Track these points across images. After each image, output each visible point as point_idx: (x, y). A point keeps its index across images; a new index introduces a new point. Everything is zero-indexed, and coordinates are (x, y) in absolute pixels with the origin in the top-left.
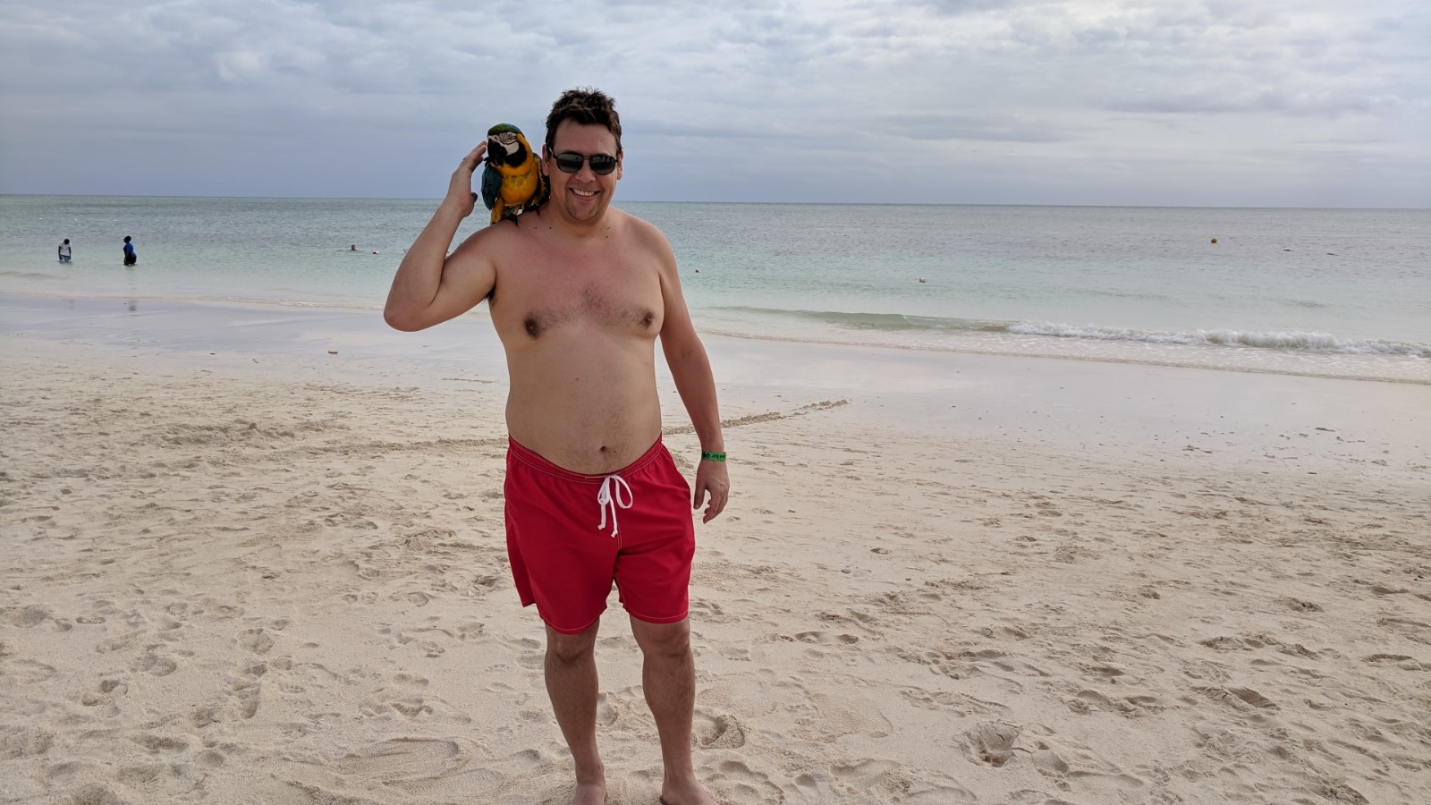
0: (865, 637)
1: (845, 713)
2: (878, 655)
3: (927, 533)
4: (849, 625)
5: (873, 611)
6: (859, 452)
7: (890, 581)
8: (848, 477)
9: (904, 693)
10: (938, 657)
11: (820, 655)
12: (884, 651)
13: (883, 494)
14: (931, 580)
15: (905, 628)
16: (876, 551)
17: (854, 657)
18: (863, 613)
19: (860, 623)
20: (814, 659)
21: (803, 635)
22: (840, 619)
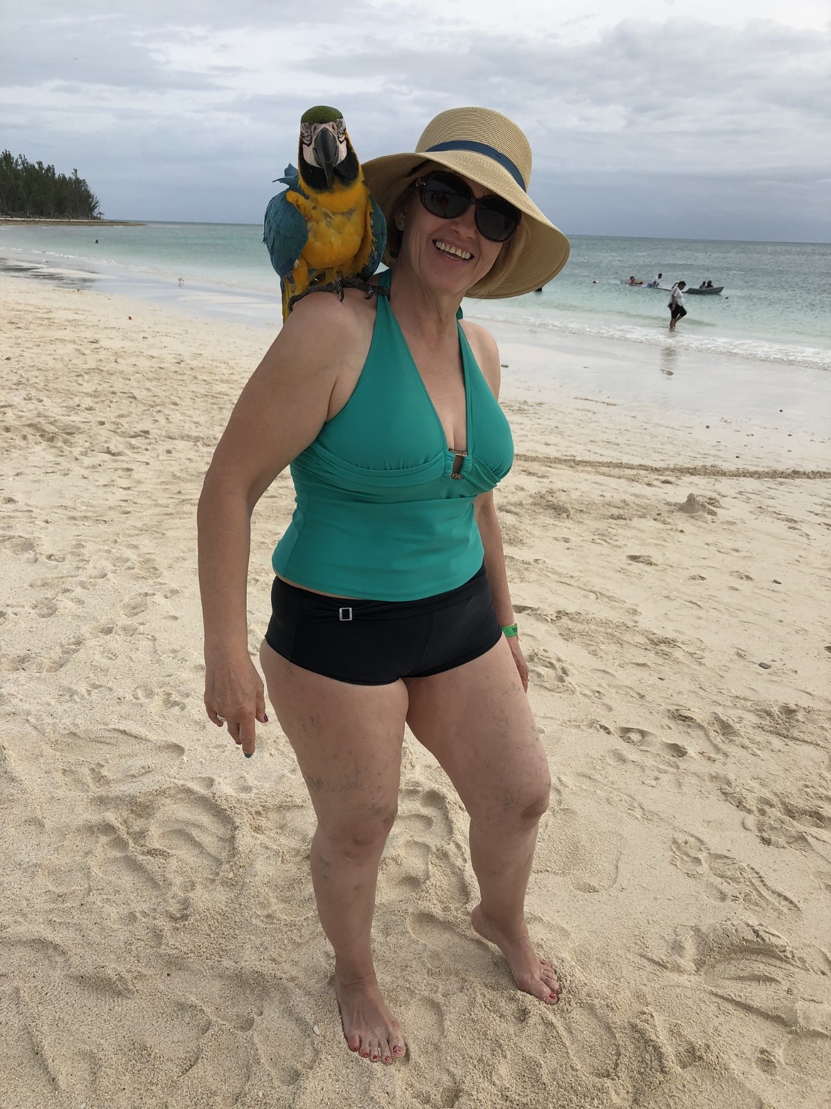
0: (700, 753)
2: (695, 781)
4: (694, 733)
5: (746, 723)
7: (811, 691)
10: (772, 806)
12: (707, 778)
15: (766, 754)
18: (731, 722)
19: (712, 734)
20: (612, 763)
21: (628, 730)
22: (693, 722)
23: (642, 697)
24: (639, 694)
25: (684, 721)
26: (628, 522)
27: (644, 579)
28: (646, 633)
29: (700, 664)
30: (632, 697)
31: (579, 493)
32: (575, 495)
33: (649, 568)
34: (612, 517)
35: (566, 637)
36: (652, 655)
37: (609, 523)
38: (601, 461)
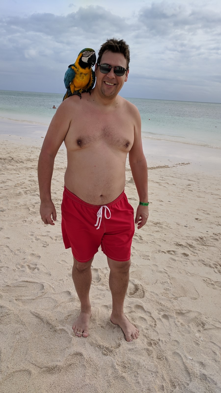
0: (191, 254)
1: (182, 287)
2: (195, 262)
3: (214, 214)
4: (186, 249)
5: (194, 243)
6: (193, 181)
7: (201, 232)
8: (189, 190)
9: (204, 280)
10: (217, 265)
11: (175, 260)
12: (198, 261)
13: (200, 197)
14: (215, 232)
15: (205, 251)
16: (197, 219)
17: (187, 263)
19: (190, 248)
20: (173, 262)
21: (169, 251)
22: (183, 246)
24: (164, 240)
29: (171, 228)
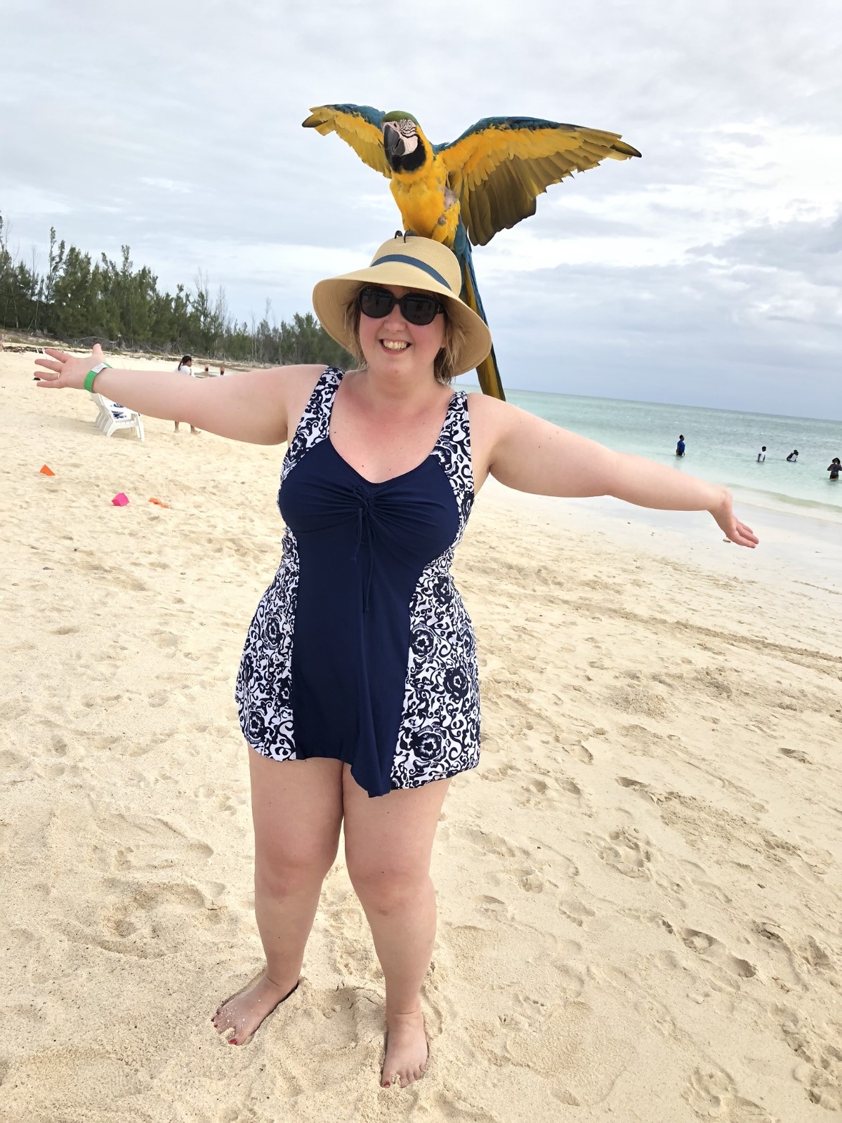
18: (828, 952)
19: (798, 960)
20: (659, 966)
21: (696, 933)
22: (779, 941)
23: (729, 901)
24: (726, 897)
25: (769, 938)
26: (798, 713)
27: (789, 775)
28: (763, 833)
29: (818, 879)
30: (717, 898)
31: (753, 675)
32: (747, 677)
33: (800, 765)
34: (781, 706)
35: (667, 821)
36: (761, 858)
37: (774, 712)
38: (793, 647)
